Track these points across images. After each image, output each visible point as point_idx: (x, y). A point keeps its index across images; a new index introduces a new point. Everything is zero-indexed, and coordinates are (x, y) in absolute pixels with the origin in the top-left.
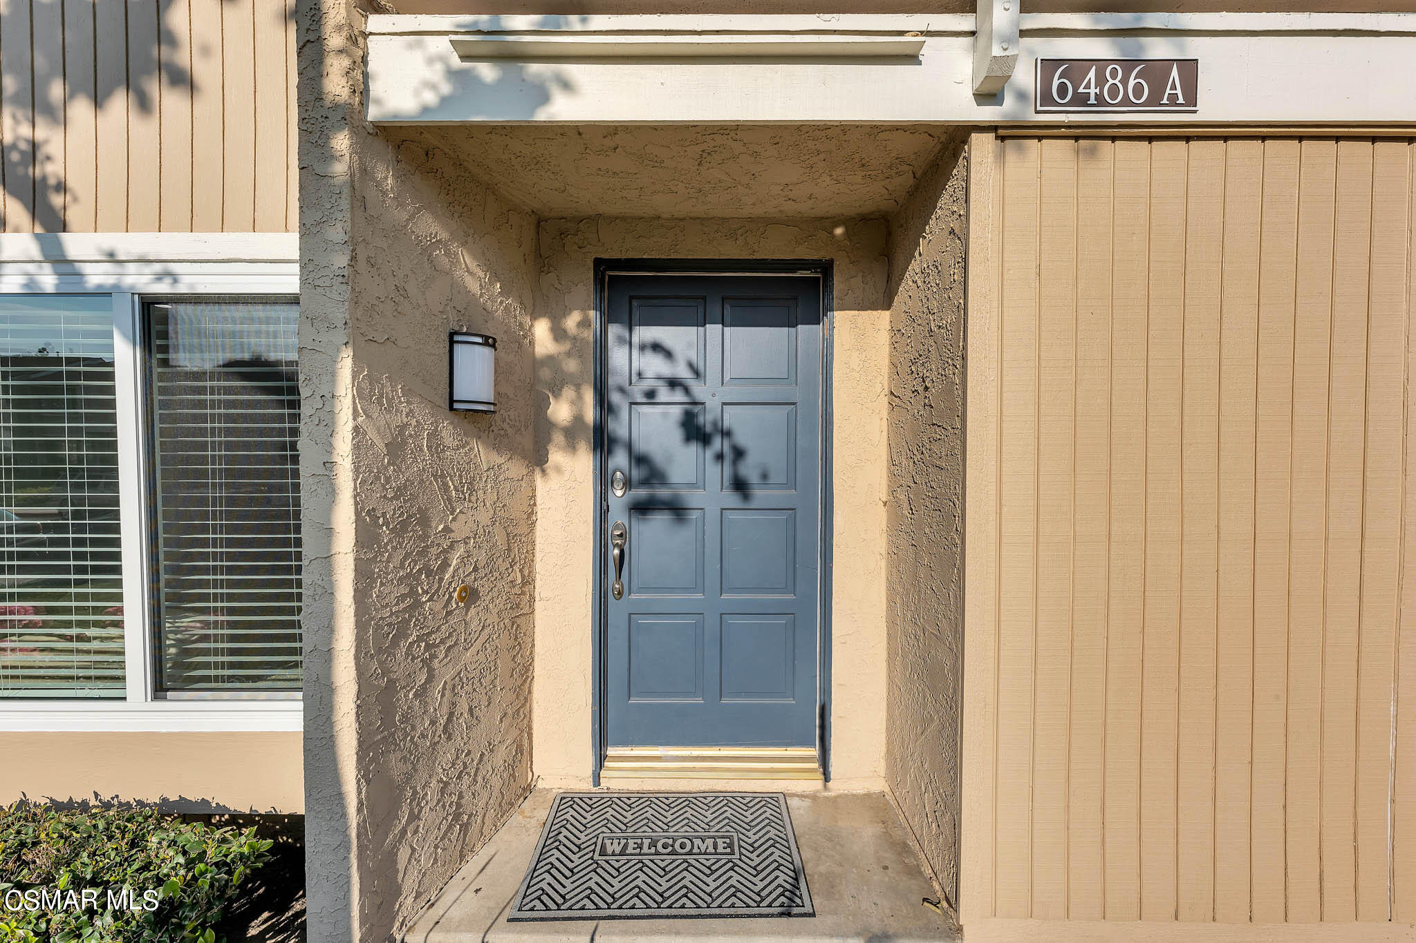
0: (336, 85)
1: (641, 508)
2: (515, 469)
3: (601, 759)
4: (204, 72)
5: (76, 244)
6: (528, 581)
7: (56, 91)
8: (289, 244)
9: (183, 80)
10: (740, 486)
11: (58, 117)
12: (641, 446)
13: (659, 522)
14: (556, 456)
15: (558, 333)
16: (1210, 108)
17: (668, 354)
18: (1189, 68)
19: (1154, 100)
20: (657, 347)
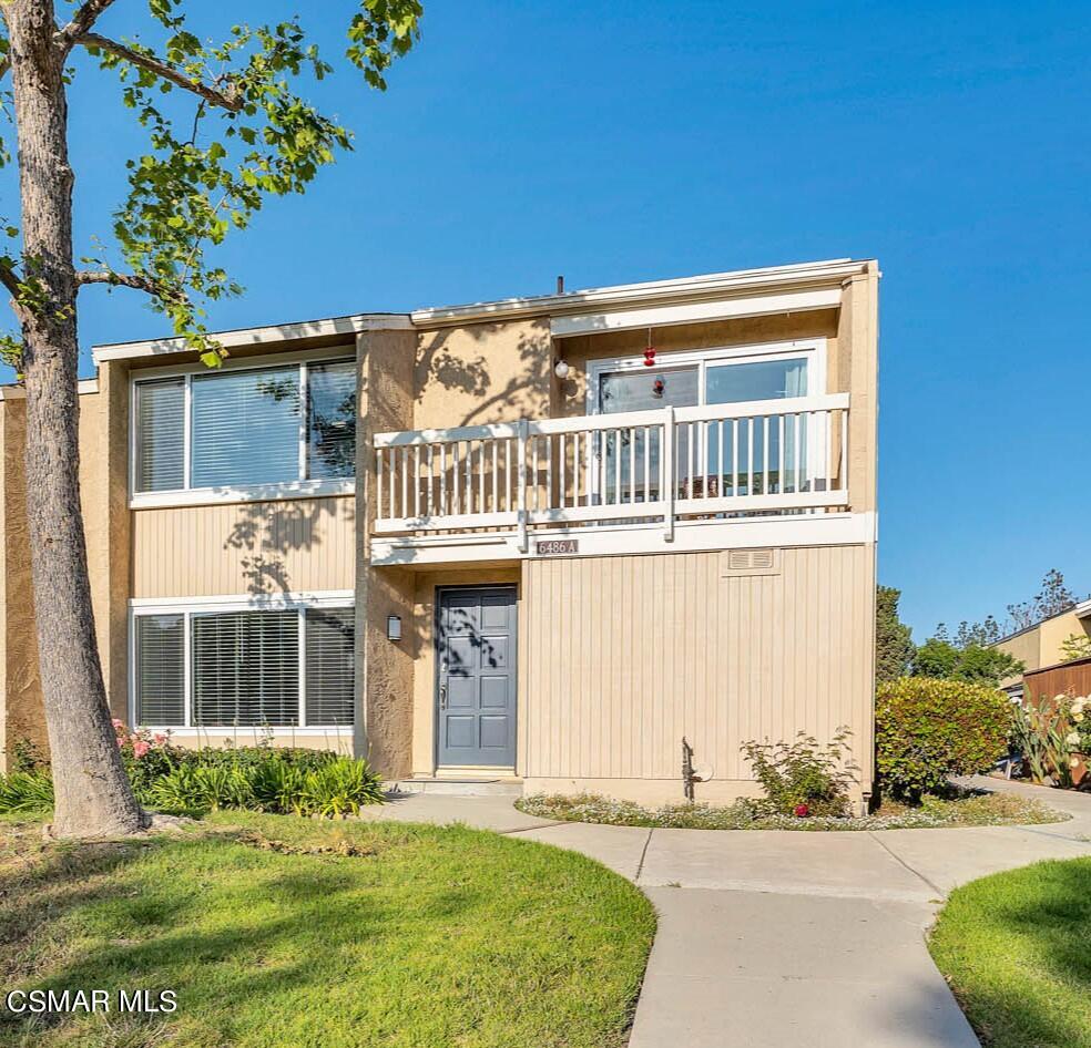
0: (366, 556)
1: (453, 672)
2: (408, 659)
3: (436, 768)
4: (323, 537)
5: (294, 595)
6: (411, 700)
7: (286, 545)
8: (351, 593)
9: (318, 540)
10: (493, 662)
11: (285, 552)
12: (454, 648)
13: (459, 678)
14: (422, 652)
15: (425, 608)
16: (581, 552)
17: (465, 614)
18: (576, 542)
19: (567, 551)
20: (460, 611)
